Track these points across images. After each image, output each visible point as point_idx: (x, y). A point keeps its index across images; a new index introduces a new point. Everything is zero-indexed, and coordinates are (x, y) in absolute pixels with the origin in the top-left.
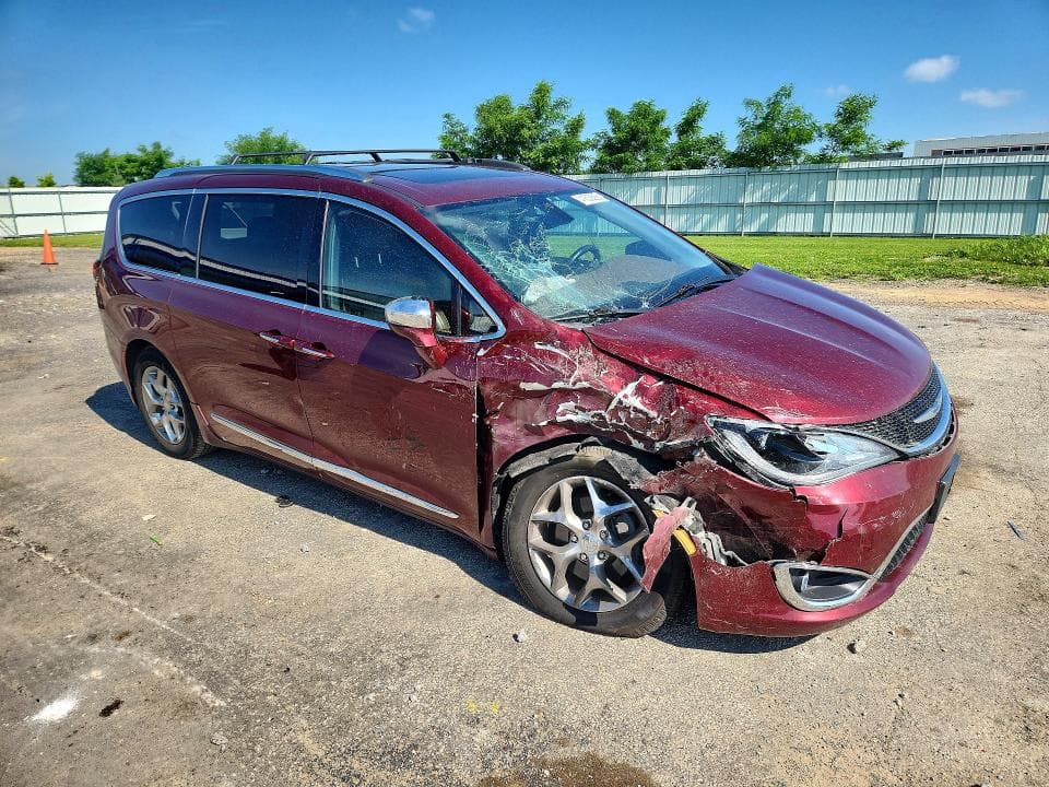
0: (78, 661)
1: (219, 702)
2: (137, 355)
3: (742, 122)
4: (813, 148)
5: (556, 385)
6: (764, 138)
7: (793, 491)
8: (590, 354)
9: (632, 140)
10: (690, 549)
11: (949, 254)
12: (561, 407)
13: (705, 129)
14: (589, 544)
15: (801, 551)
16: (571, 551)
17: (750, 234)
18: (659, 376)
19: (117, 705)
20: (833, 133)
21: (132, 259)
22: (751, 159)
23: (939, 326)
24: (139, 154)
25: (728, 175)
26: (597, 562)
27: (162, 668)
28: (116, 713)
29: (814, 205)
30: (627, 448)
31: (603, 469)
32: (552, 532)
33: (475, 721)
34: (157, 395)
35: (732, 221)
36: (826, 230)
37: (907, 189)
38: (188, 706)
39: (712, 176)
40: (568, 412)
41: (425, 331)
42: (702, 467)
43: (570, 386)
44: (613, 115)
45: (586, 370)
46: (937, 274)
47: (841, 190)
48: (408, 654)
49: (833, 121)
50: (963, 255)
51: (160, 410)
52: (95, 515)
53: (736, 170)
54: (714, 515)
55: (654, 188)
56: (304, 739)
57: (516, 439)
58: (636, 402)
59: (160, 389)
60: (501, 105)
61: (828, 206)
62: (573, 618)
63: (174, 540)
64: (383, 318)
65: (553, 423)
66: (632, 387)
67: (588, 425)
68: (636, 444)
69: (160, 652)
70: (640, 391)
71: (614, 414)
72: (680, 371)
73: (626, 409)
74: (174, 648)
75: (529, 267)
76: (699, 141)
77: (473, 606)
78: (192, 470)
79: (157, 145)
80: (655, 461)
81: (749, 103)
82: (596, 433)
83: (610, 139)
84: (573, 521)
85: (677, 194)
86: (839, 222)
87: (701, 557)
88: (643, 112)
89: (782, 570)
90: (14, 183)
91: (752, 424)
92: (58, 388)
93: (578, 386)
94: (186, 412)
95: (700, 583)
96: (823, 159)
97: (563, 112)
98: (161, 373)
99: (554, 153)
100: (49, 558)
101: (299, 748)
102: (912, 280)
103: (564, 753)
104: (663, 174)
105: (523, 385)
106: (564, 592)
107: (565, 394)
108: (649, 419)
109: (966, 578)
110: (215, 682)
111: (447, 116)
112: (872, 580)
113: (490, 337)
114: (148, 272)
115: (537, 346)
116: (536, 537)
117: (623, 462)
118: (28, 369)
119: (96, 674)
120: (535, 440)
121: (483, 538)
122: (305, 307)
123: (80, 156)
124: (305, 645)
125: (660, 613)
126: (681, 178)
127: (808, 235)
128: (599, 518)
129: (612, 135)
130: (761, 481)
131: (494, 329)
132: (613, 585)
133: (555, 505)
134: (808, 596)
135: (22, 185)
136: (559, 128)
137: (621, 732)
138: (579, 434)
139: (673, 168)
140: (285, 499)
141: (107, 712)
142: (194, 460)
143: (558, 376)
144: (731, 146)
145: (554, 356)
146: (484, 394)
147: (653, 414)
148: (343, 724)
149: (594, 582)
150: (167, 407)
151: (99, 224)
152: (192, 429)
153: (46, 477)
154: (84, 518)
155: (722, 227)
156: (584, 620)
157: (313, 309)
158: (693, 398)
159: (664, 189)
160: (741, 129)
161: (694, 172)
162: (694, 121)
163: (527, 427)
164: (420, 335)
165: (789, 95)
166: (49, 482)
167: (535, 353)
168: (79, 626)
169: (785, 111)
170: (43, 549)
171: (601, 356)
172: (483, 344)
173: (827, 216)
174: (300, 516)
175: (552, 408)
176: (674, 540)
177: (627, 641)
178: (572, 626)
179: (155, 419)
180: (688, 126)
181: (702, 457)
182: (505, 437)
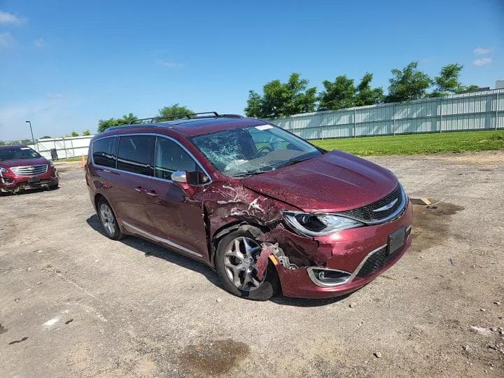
0: (62, 307)
1: (106, 320)
2: (99, 200)
3: (392, 81)
4: (429, 91)
5: (230, 201)
6: (402, 87)
7: (314, 239)
8: (242, 188)
9: (337, 94)
10: (275, 263)
11: (492, 138)
12: (232, 210)
13: (373, 86)
14: (245, 264)
15: (319, 262)
16: (240, 267)
17: (397, 134)
18: (265, 196)
19: (71, 321)
20: (439, 82)
21: (96, 163)
22: (397, 98)
23: (469, 173)
24: (123, 119)
25: (386, 107)
26: (249, 271)
27: (89, 309)
28: (70, 323)
29: (431, 117)
30: (256, 225)
31: (247, 234)
32: (234, 260)
33: (192, 328)
34: (106, 215)
35: (389, 129)
36: (438, 130)
37: (480, 107)
38: (95, 321)
39: (377, 108)
40: (235, 212)
41: (184, 183)
42: (279, 230)
43: (234, 201)
44: (326, 84)
45: (240, 194)
46: (483, 148)
47: (444, 110)
48: (176, 306)
49: (440, 76)
50: (500, 138)
51: (107, 221)
52: (79, 260)
53: (389, 104)
54: (286, 249)
55: (348, 116)
56: (131, 332)
57: (218, 223)
58: (257, 206)
59: (107, 213)
60: (276, 84)
61: (439, 118)
62: (240, 294)
63: (105, 269)
64: (170, 179)
65: (230, 216)
66: (255, 201)
67: (242, 216)
68: (260, 223)
69: (90, 304)
70: (259, 202)
71: (250, 211)
72: (273, 194)
73: (254, 209)
74: (95, 304)
75: (226, 157)
76: (371, 92)
77: (206, 290)
78: (118, 243)
79: (131, 115)
80: (265, 229)
81: (394, 71)
82: (246, 219)
83: (325, 94)
84: (239, 255)
85: (360, 118)
86: (444, 125)
87: (280, 265)
88: (341, 81)
89: (310, 270)
90: (74, 135)
91: (297, 212)
92: (76, 216)
93: (237, 201)
94: (115, 222)
95: (281, 277)
96: (435, 95)
97: (304, 85)
98: (106, 206)
99: (301, 102)
100: (60, 275)
101: (128, 335)
102: (469, 152)
103: (220, 338)
104: (352, 109)
105: (218, 202)
106: (238, 283)
107: (233, 204)
108: (262, 212)
109: (417, 280)
110: (105, 314)
111: (251, 91)
112: (353, 276)
113: (207, 184)
114: (107, 169)
115: (224, 187)
116: (228, 262)
117: (254, 230)
118: (68, 209)
119: (67, 311)
120: (225, 223)
121: (211, 265)
122: (150, 177)
123: (101, 121)
124: (140, 303)
125: (270, 290)
126: (361, 110)
127: (428, 133)
128: (248, 253)
129: (327, 92)
130: (301, 235)
131: (208, 181)
132: (254, 280)
133: (234, 249)
134: (323, 281)
135: (77, 135)
136: (303, 92)
137: (244, 332)
138: (240, 220)
139: (357, 105)
140: (148, 254)
141: (67, 323)
142: (119, 240)
143: (230, 198)
144: (386, 93)
145: (229, 190)
146: (206, 206)
147: (263, 210)
148: (145, 328)
149: (247, 279)
150: (109, 220)
151: (85, 152)
152: (117, 228)
153: (65, 247)
154: (76, 261)
155: (384, 131)
156: (244, 294)
157: (152, 178)
158: (276, 203)
159: (353, 116)
160: (390, 84)
161: (368, 107)
162: (367, 82)
163: (222, 218)
164: (182, 185)
165: (416, 66)
166: (66, 249)
167: (223, 189)
168: (65, 297)
169: (413, 74)
170: (59, 272)
171: (246, 189)
172: (206, 187)
173: (438, 123)
174: (153, 260)
175: (229, 210)
176: (269, 259)
177: (259, 302)
178: (241, 297)
179: (106, 225)
180: (364, 85)
181: (280, 226)
182: (214, 223)
